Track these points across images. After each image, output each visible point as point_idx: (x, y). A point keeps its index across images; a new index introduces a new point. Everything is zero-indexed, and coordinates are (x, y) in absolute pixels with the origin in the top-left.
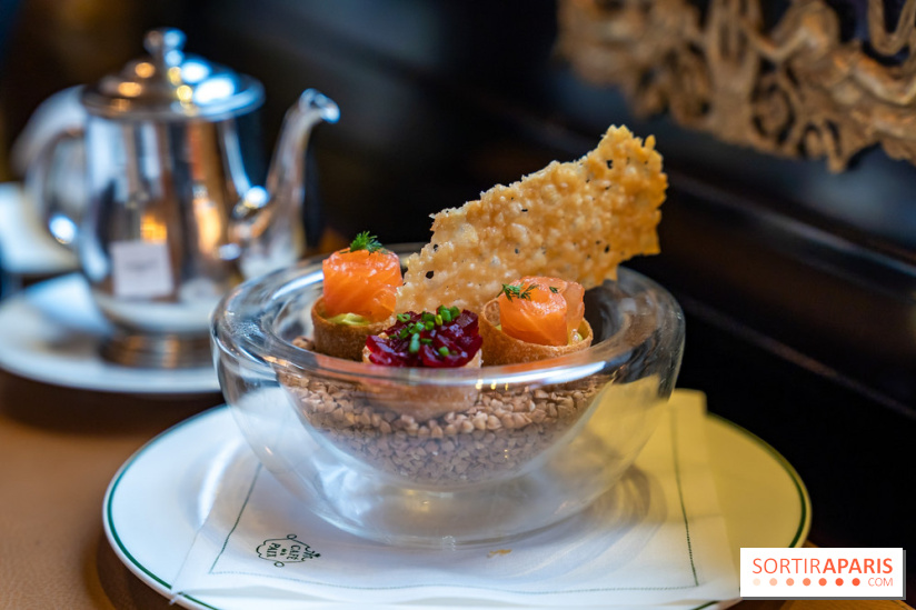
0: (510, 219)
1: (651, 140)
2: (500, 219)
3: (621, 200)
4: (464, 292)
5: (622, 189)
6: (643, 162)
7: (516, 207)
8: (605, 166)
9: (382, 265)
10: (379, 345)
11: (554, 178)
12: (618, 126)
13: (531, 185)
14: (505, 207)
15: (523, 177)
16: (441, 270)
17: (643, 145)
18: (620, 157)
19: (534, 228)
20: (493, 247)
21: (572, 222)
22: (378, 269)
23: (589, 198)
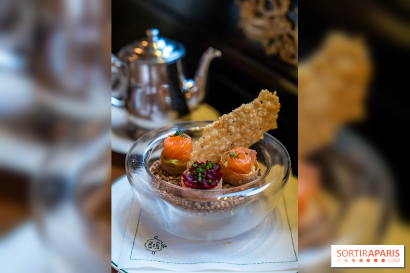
0: (229, 125)
1: (275, 92)
2: (226, 126)
3: (265, 113)
4: (214, 151)
5: (266, 110)
6: (272, 100)
7: (231, 121)
8: (260, 103)
9: (185, 142)
10: (187, 177)
11: (243, 110)
12: (264, 89)
13: (235, 113)
14: (227, 121)
15: (233, 110)
16: (206, 145)
17: (273, 94)
18: (265, 99)
19: (237, 127)
20: (223, 135)
21: (249, 123)
22: (184, 144)
23: (255, 114)
